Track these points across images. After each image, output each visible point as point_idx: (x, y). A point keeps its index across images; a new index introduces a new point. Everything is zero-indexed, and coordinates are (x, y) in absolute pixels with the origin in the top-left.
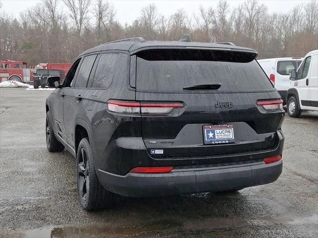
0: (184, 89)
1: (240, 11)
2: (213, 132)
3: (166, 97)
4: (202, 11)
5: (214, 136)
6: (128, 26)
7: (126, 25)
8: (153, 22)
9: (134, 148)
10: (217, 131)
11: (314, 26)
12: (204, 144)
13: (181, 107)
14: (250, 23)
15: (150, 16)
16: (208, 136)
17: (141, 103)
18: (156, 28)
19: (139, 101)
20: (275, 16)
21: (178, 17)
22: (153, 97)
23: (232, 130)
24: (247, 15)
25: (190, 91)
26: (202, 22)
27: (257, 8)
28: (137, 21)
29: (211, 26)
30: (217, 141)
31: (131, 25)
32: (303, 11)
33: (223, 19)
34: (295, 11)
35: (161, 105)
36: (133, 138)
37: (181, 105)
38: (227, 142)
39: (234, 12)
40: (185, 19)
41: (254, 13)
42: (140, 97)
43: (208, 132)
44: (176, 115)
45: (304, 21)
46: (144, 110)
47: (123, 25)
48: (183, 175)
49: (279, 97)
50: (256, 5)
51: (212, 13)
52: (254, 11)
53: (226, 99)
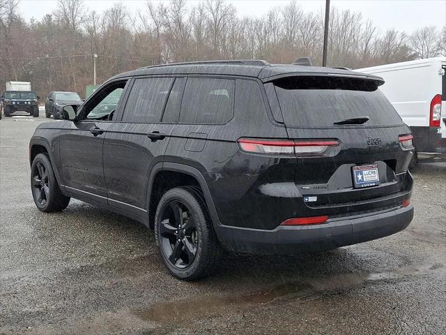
0: (335, 124)
1: (201, 11)
2: (362, 174)
3: (320, 134)
4: (150, 8)
5: (362, 177)
6: (35, 22)
7: (32, 20)
8: (78, 19)
9: (289, 195)
10: (365, 172)
11: (294, 37)
12: (354, 188)
13: (336, 145)
14: (215, 29)
15: (72, 10)
16: (357, 178)
17: (295, 141)
18: (82, 28)
19: (293, 139)
20: (246, 21)
21: (116, 13)
22: (307, 134)
23: (376, 171)
24: (211, 17)
25: (341, 126)
26: (150, 23)
27: (223, 9)
28: (49, 16)
29: (162, 29)
30: (365, 184)
31: (40, 21)
32: (280, 16)
33: (178, 21)
34: (271, 16)
35: (317, 143)
36: (284, 183)
37: (336, 142)
38: (374, 184)
39: (194, 12)
40: (127, 18)
41: (220, 16)
42: (293, 134)
43: (357, 174)
44: (332, 155)
45: (282, 29)
46: (299, 150)
47: (27, 21)
48: (340, 225)
49: (409, 132)
50: (222, 4)
51: (164, 12)
52: (219, 12)
53: (375, 135)
